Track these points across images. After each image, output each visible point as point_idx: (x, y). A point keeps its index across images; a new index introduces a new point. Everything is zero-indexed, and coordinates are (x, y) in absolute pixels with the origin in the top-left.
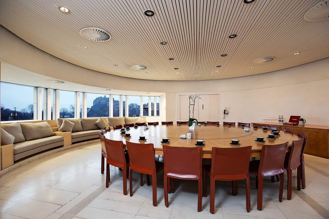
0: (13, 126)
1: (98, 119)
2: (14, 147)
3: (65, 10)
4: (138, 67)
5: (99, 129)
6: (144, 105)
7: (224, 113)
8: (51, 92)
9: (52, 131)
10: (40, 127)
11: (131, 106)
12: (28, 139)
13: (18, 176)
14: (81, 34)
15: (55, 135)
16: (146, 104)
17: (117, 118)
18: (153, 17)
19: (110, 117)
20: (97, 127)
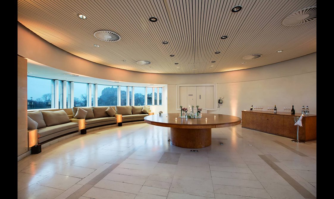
0: (36, 113)
1: (108, 107)
2: (38, 131)
3: (83, 17)
4: (143, 62)
5: (109, 116)
6: (148, 95)
7: (219, 102)
8: (67, 84)
9: (68, 118)
10: (58, 115)
11: (137, 96)
12: (49, 125)
13: (42, 156)
14: (95, 36)
15: (71, 121)
16: (150, 94)
17: (124, 106)
18: (156, 22)
19: (118, 106)
20: (107, 114)
